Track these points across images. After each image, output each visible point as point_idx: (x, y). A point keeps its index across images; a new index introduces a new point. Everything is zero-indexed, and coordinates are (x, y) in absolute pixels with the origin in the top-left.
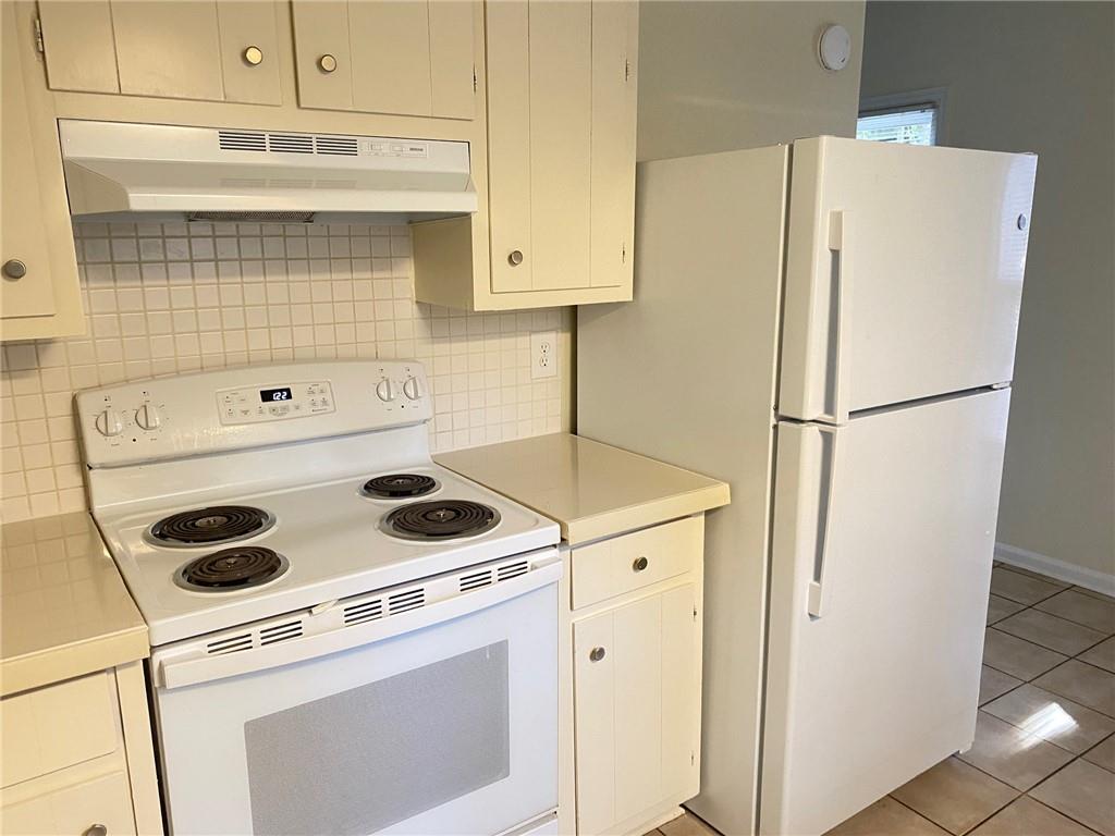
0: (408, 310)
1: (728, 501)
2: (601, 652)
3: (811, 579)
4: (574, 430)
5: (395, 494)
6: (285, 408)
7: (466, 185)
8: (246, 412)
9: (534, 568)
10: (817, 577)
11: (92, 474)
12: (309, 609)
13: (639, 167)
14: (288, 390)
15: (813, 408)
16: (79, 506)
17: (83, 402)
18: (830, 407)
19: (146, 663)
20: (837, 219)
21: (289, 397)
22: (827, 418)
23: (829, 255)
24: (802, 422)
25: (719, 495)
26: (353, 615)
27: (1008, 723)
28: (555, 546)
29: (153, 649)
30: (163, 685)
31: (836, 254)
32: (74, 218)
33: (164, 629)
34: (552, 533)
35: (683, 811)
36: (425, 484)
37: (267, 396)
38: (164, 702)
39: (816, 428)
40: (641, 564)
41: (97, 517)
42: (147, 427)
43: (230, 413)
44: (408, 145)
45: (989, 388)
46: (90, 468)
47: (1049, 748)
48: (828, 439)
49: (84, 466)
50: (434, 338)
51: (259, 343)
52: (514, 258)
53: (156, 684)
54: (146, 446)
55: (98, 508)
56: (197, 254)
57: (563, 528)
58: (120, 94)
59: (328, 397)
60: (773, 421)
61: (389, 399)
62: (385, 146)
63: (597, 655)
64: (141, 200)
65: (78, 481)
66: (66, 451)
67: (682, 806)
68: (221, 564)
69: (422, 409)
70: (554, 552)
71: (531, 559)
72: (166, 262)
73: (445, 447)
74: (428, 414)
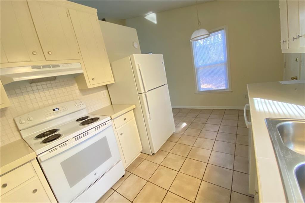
0: (78, 91)
1: (135, 107)
2: (122, 134)
3: (148, 114)
4: (112, 104)
5: (82, 120)
6: (58, 112)
7: (81, 69)
8: (50, 114)
9: (107, 124)
10: (149, 113)
11: (21, 131)
12: (68, 140)
13: (110, 63)
14: (58, 108)
15: (143, 91)
16: (20, 138)
17: (15, 119)
18: (145, 90)
19: (37, 158)
20: (138, 65)
21: (58, 109)
22: (145, 92)
23: (139, 70)
24: (142, 93)
25: (134, 106)
26: (76, 139)
27: (179, 127)
28: (110, 120)
29: (37, 156)
30: (41, 161)
31: (140, 70)
32: (3, 85)
33: (38, 152)
34: (109, 118)
35: (141, 153)
36: (87, 117)
37: (54, 110)
38: (42, 164)
39: (144, 94)
40: (125, 119)
41: (24, 139)
42: (30, 121)
43: (47, 114)
44: (69, 64)
45: (165, 85)
46: (20, 130)
47: (184, 128)
48: (146, 95)
49: (19, 131)
50: (84, 95)
51: (50, 102)
52: (93, 79)
53: (40, 161)
54: (31, 124)
55: (23, 137)
56: (33, 89)
57: (111, 117)
58: (8, 63)
59: (66, 108)
60: (138, 94)
61: (78, 106)
62: (65, 65)
63: (121, 134)
64: (16, 79)
65: (18, 134)
66: (14, 129)
67: (141, 152)
68: (49, 138)
69: (84, 106)
70: (110, 121)
71: (106, 123)
72: (27, 92)
73: (90, 111)
74: (85, 107)
